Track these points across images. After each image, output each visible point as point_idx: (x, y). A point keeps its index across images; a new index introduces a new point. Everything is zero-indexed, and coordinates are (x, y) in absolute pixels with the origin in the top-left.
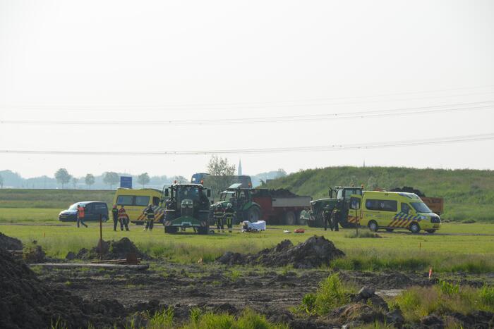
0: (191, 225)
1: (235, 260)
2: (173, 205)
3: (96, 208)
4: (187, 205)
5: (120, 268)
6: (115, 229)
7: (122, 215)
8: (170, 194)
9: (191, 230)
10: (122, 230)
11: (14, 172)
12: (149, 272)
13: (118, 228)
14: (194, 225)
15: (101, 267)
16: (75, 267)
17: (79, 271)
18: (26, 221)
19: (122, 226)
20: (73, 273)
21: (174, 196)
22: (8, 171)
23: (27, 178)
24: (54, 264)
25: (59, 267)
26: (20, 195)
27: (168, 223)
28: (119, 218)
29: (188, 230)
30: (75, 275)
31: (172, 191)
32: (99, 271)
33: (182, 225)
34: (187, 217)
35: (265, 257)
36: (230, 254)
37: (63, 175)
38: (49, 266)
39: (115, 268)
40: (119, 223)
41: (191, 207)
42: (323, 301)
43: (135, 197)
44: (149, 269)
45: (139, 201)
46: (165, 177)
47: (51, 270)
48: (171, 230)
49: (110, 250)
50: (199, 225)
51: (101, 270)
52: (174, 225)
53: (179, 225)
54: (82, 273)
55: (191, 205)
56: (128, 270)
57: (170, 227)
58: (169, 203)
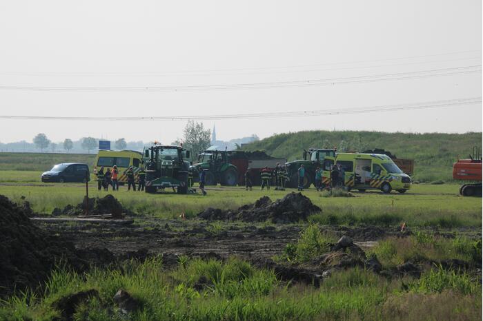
0: (171, 185)
1: (216, 216)
2: (154, 165)
3: (78, 169)
4: (167, 166)
5: (106, 223)
8: (150, 155)
9: (171, 190)
12: (134, 226)
15: (88, 221)
16: (62, 221)
17: (67, 225)
18: (9, 181)
20: (60, 227)
21: (154, 157)
23: (6, 143)
24: (42, 219)
25: (47, 222)
27: (149, 184)
30: (63, 229)
31: (152, 152)
32: (85, 225)
34: (166, 177)
35: (244, 212)
36: (211, 210)
37: (41, 140)
39: (101, 222)
41: (171, 167)
42: (303, 250)
43: (115, 158)
44: (134, 224)
45: (120, 162)
46: (142, 142)
47: (40, 224)
48: (151, 190)
49: (95, 207)
50: (178, 185)
51: (88, 224)
52: (154, 185)
53: (159, 185)
54: (70, 226)
55: (171, 166)
56: (114, 225)
57: (151, 187)
58: (149, 164)
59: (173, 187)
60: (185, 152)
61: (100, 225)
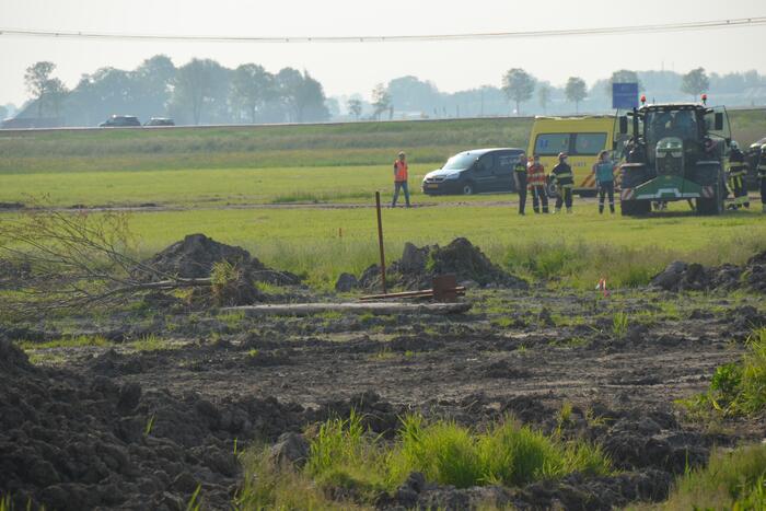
0: (679, 195)
1: (692, 279)
2: (641, 152)
3: (503, 163)
4: (669, 152)
5: (408, 311)
6: (522, 211)
7: (538, 179)
8: (630, 128)
9: (683, 206)
10: (537, 211)
11: (422, 79)
13: (529, 207)
14: (685, 195)
15: (368, 309)
16: (313, 312)
17: (318, 320)
19: (536, 203)
20: (304, 326)
21: (641, 131)
22: (410, 77)
23: (451, 92)
24: (273, 306)
25: (281, 313)
26: (393, 135)
27: (627, 194)
28: (529, 186)
29: (672, 206)
30: (310, 330)
31: (635, 119)
32: (361, 318)
33: (658, 195)
34: (668, 177)
36: (680, 267)
37: (520, 84)
38: (262, 311)
39: (396, 311)
40: (529, 197)
41: (679, 154)
43: (573, 136)
44: (473, 311)
45: (582, 144)
47: (263, 320)
48: (636, 209)
49: (428, 267)
50: (698, 195)
51: (367, 315)
52: (641, 197)
53: (652, 196)
54: (326, 324)
55: (678, 150)
56: (426, 315)
57: (633, 201)
58: (629, 148)
59: (689, 199)
60: (712, 116)
61: (392, 317)
